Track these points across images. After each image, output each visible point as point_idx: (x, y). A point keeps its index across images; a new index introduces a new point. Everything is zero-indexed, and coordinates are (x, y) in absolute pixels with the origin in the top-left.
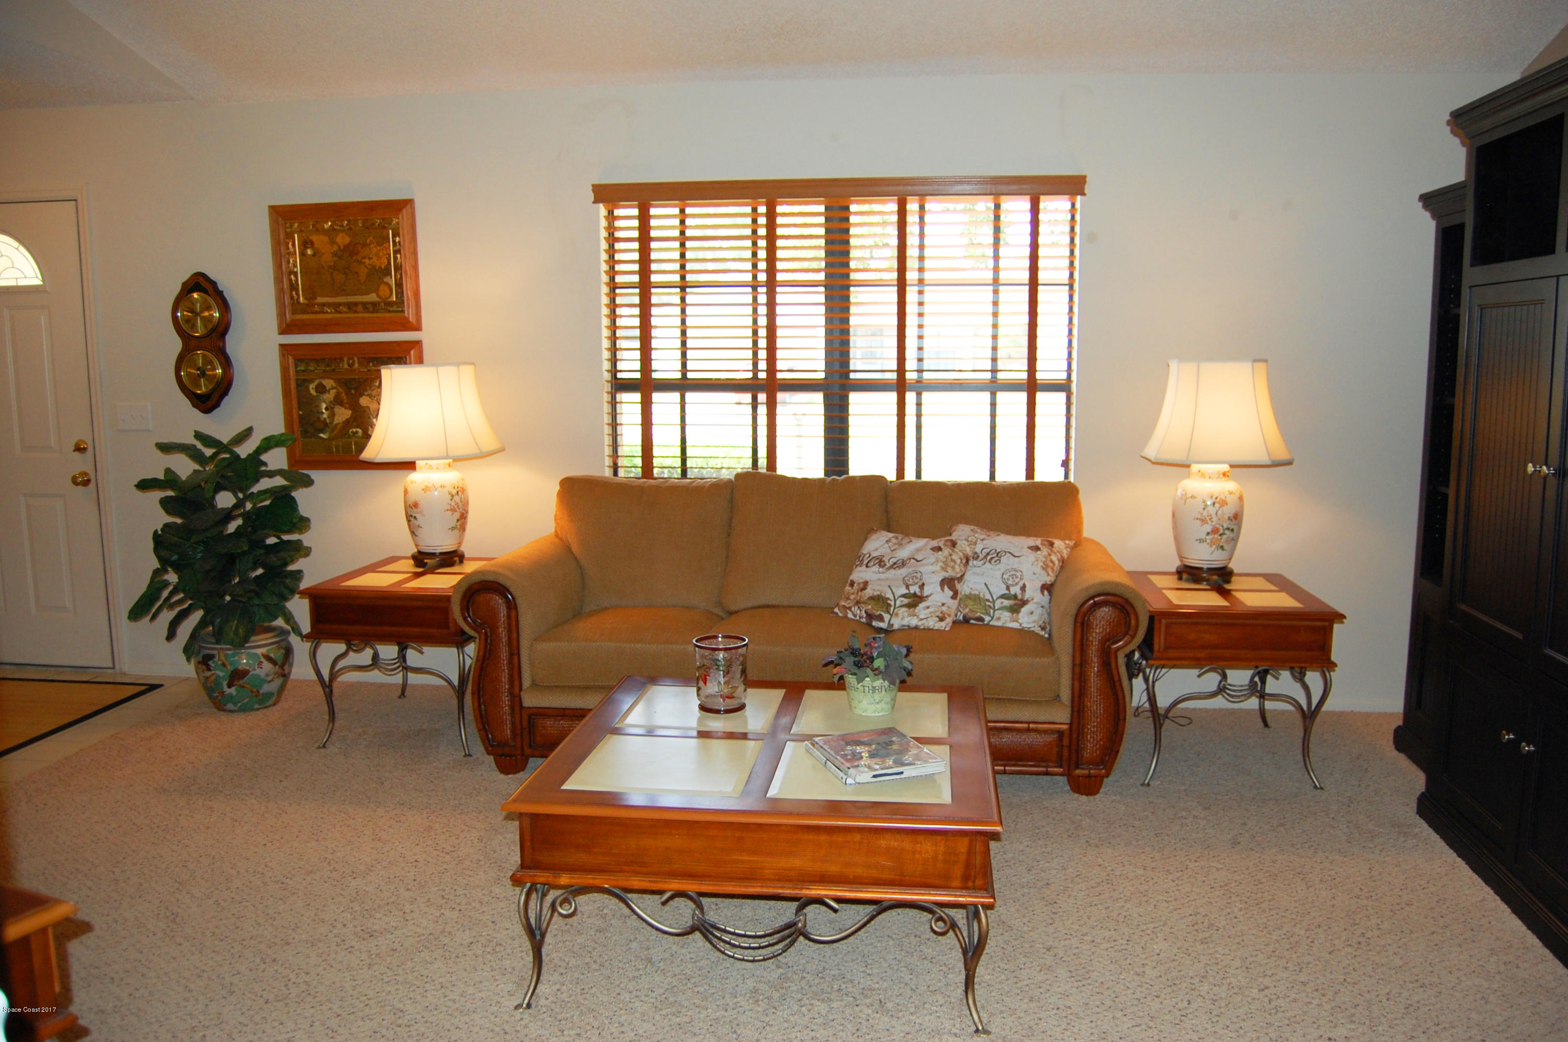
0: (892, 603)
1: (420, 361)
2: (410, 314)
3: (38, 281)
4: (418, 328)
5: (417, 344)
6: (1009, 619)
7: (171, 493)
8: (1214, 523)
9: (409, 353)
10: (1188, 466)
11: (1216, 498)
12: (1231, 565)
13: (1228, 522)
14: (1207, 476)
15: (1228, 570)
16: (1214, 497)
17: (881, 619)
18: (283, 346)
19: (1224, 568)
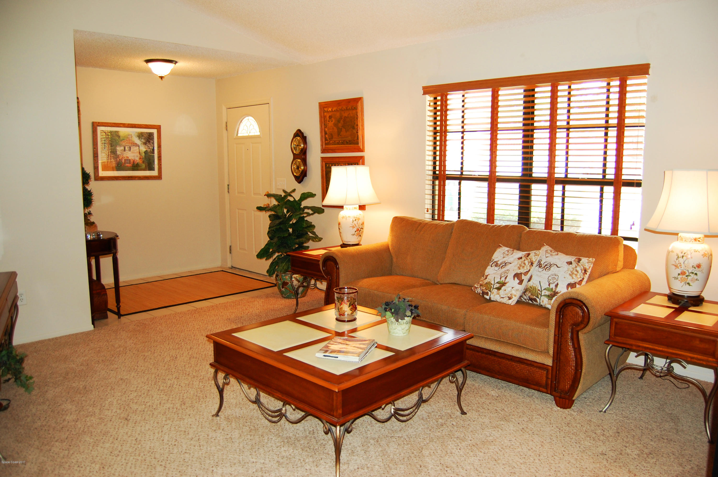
0: (492, 286)
1: (363, 164)
2: (361, 145)
3: (258, 134)
4: (362, 151)
5: (362, 158)
6: (547, 303)
7: (273, 213)
8: (682, 268)
9: (359, 161)
10: (677, 234)
11: (685, 254)
12: (702, 295)
13: (692, 269)
14: (684, 240)
15: (701, 298)
16: (683, 253)
17: (487, 294)
18: (322, 158)
19: (698, 296)
